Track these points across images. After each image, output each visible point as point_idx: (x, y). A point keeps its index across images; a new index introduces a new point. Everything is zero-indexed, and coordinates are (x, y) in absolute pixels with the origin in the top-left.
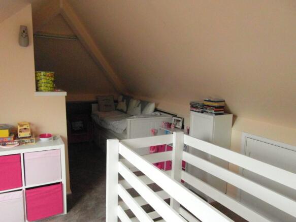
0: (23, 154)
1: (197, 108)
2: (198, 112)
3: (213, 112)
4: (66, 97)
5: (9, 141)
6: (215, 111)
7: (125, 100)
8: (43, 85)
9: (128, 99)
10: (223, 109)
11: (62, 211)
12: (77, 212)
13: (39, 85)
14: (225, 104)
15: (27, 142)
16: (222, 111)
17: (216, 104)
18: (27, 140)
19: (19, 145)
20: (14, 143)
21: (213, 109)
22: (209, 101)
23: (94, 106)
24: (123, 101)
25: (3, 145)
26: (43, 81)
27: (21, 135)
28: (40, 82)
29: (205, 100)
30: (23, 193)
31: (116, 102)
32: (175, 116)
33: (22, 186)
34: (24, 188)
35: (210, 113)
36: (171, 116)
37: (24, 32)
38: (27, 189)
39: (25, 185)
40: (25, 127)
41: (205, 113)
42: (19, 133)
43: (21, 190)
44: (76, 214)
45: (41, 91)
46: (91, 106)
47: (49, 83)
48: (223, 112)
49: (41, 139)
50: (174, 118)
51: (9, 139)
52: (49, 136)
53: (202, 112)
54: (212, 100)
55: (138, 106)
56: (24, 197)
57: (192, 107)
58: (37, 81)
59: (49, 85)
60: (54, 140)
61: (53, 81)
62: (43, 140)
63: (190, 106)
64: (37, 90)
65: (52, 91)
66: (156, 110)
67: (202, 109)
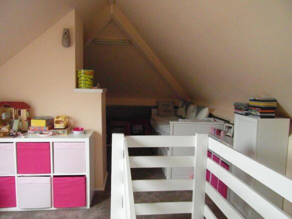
0: (53, 143)
1: (241, 109)
2: (242, 114)
3: (259, 114)
4: (102, 94)
5: (45, 130)
6: (260, 113)
7: (184, 106)
8: (82, 82)
9: (187, 104)
10: (273, 111)
11: (85, 205)
12: (100, 208)
13: (79, 82)
14: (278, 104)
15: (60, 133)
16: (273, 113)
17: (262, 104)
18: (60, 132)
19: (53, 135)
20: (50, 132)
21: (258, 111)
22: (254, 100)
23: (154, 111)
24: (182, 107)
25: (40, 134)
26: (83, 78)
27: (57, 126)
28: (80, 79)
29: (251, 100)
30: (51, 180)
31: (176, 107)
32: (228, 122)
33: (50, 173)
34: (52, 175)
35: (255, 115)
36: (223, 122)
37: (66, 33)
38: (54, 176)
39: (53, 173)
40: (60, 119)
41: (250, 115)
42: (55, 125)
43: (49, 176)
44: (98, 210)
45: (81, 88)
46: (151, 110)
47: (87, 81)
48: (274, 115)
49: (74, 132)
50: (226, 124)
51: (45, 128)
52: (82, 129)
53: (247, 115)
54: (257, 99)
55: (193, 112)
56: (51, 183)
57: (236, 108)
58: (77, 79)
59: (87, 82)
60: (85, 133)
61: (92, 79)
62: (76, 133)
63: (234, 107)
64: (77, 86)
65: (90, 88)
66: (210, 116)
67: (247, 110)
